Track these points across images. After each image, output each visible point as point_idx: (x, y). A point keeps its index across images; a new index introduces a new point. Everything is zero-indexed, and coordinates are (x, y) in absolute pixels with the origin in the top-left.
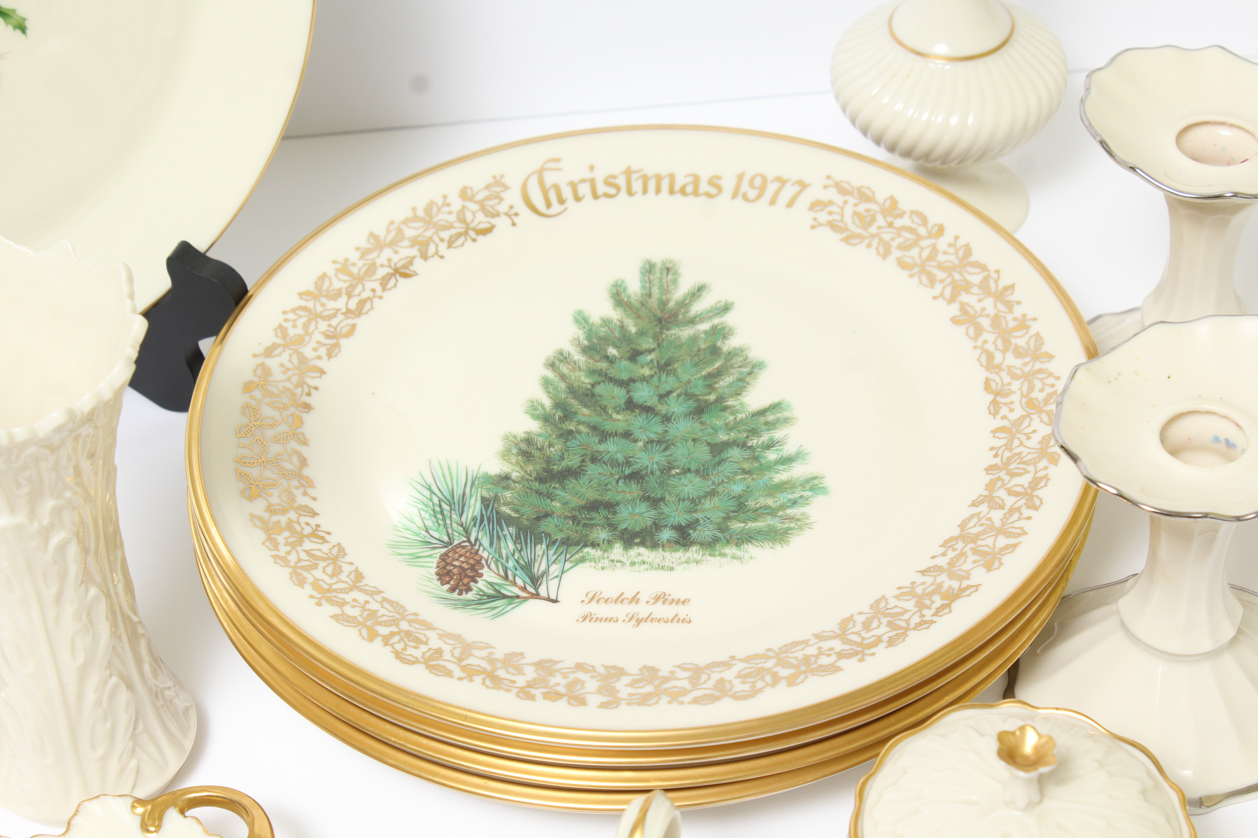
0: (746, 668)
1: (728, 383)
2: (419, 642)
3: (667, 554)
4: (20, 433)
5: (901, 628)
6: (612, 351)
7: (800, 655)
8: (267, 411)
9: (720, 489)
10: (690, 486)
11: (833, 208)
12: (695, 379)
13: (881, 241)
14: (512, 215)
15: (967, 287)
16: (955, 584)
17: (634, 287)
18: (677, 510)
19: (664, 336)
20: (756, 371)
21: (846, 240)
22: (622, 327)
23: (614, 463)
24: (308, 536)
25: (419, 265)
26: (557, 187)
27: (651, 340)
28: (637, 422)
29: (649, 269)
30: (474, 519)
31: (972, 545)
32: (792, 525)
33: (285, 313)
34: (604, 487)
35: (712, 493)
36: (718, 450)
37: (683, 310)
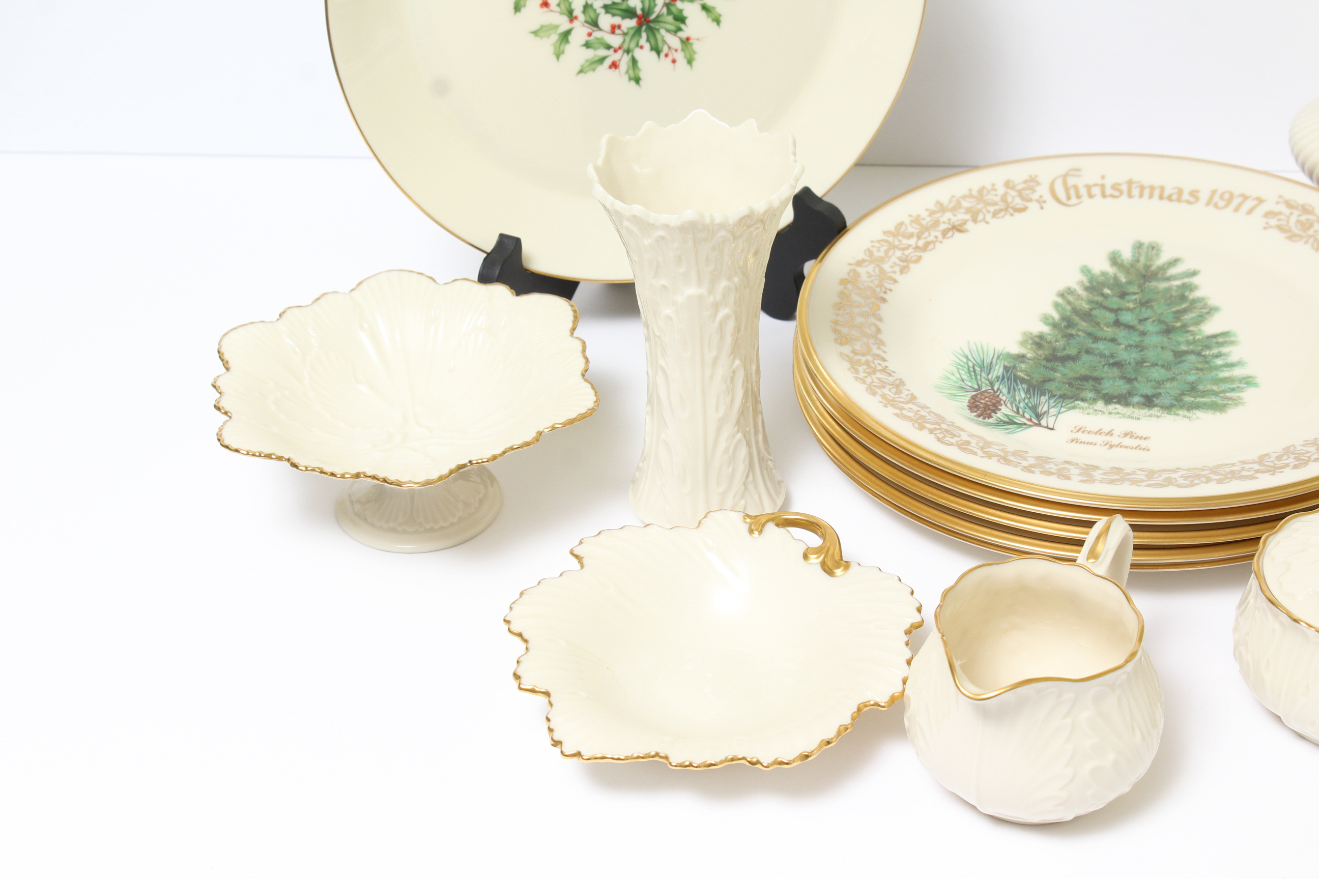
0: (1187, 474)
1: (1191, 317)
2: (953, 435)
3: (1136, 410)
4: (718, 219)
6: (1107, 291)
7: (1228, 470)
8: (855, 297)
9: (1179, 377)
10: (1157, 374)
11: (1282, 217)
12: (1167, 313)
13: (1316, 240)
14: (1041, 202)
17: (1127, 255)
18: (1146, 386)
19: (1146, 286)
20: (1212, 312)
21: (1290, 238)
22: (1116, 278)
23: (1102, 355)
24: (880, 371)
25: (970, 226)
26: (1076, 188)
27: (1136, 287)
28: (1121, 334)
29: (1139, 246)
30: (998, 378)
32: (1230, 402)
33: (872, 242)
34: (1094, 368)
35: (1173, 379)
36: (1179, 355)
37: (1162, 272)
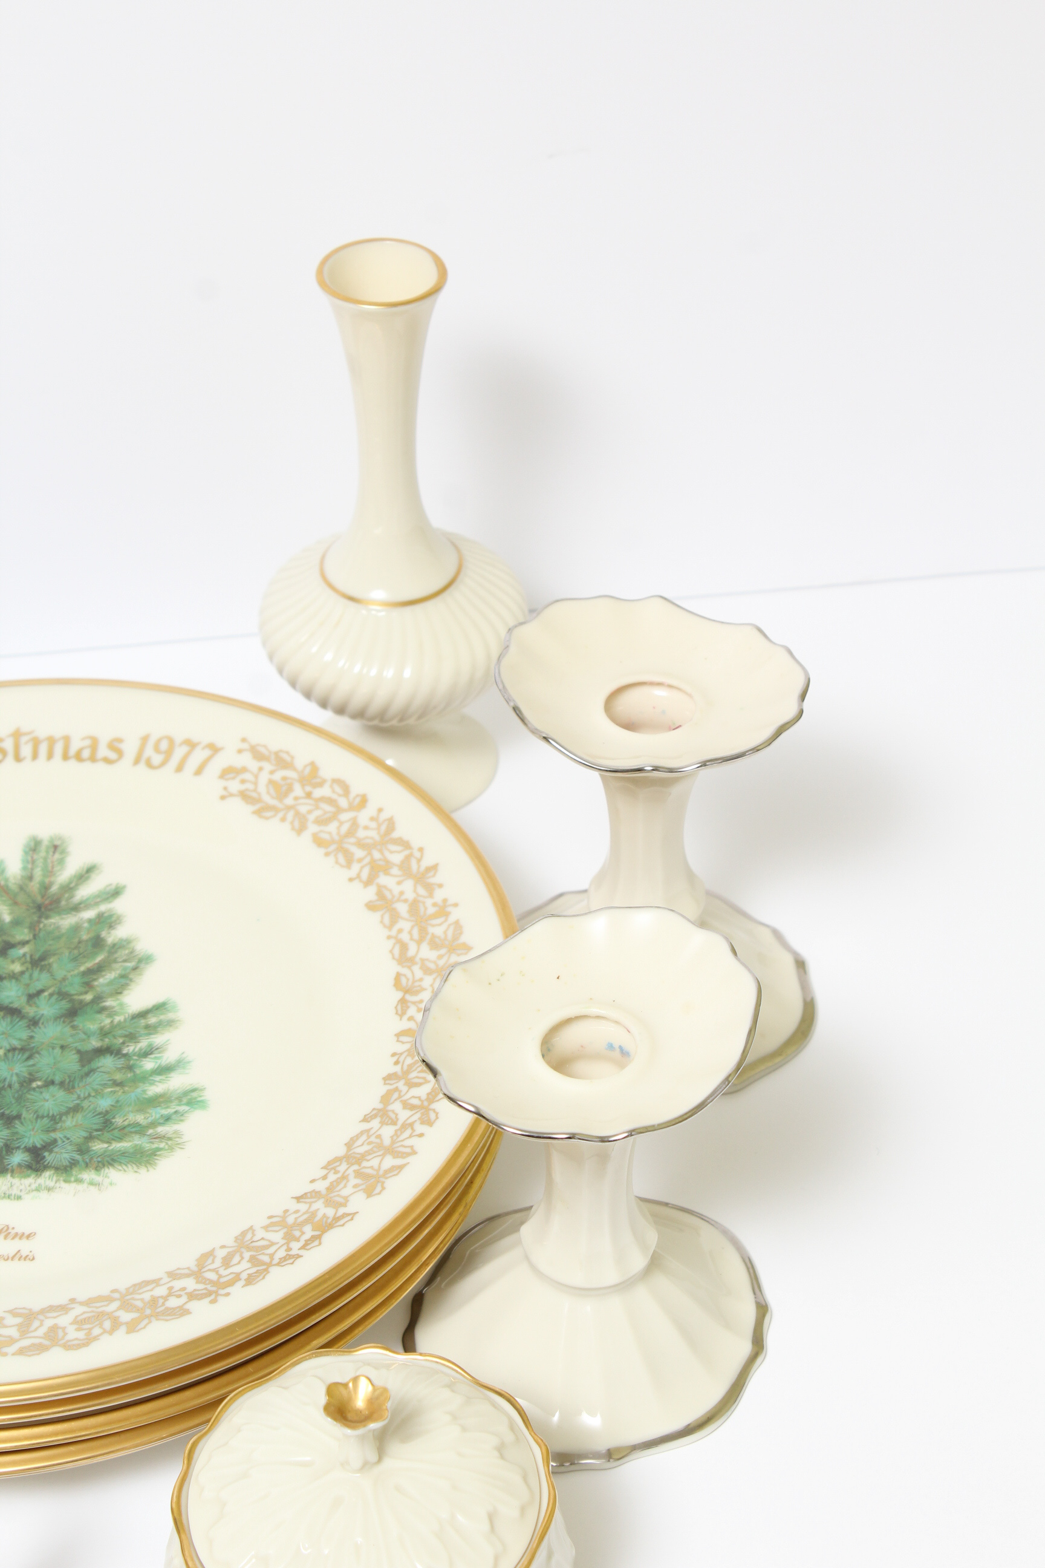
0: (84, 1313)
1: (108, 980)
3: (16, 1181)
5: (263, 1263)
7: (147, 1296)
9: (85, 1104)
10: (51, 1101)
11: (247, 776)
12: (71, 976)
13: (297, 814)
15: (385, 867)
16: (330, 1212)
17: (14, 868)
18: (33, 1129)
19: (41, 925)
20: (142, 965)
21: (258, 813)
27: (26, 931)
29: (34, 847)
31: (356, 1167)
32: (162, 1145)
35: (76, 1109)
36: (88, 1057)
37: (67, 895)
